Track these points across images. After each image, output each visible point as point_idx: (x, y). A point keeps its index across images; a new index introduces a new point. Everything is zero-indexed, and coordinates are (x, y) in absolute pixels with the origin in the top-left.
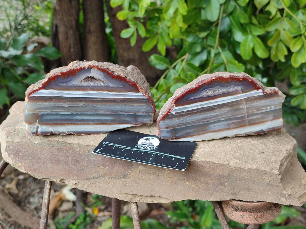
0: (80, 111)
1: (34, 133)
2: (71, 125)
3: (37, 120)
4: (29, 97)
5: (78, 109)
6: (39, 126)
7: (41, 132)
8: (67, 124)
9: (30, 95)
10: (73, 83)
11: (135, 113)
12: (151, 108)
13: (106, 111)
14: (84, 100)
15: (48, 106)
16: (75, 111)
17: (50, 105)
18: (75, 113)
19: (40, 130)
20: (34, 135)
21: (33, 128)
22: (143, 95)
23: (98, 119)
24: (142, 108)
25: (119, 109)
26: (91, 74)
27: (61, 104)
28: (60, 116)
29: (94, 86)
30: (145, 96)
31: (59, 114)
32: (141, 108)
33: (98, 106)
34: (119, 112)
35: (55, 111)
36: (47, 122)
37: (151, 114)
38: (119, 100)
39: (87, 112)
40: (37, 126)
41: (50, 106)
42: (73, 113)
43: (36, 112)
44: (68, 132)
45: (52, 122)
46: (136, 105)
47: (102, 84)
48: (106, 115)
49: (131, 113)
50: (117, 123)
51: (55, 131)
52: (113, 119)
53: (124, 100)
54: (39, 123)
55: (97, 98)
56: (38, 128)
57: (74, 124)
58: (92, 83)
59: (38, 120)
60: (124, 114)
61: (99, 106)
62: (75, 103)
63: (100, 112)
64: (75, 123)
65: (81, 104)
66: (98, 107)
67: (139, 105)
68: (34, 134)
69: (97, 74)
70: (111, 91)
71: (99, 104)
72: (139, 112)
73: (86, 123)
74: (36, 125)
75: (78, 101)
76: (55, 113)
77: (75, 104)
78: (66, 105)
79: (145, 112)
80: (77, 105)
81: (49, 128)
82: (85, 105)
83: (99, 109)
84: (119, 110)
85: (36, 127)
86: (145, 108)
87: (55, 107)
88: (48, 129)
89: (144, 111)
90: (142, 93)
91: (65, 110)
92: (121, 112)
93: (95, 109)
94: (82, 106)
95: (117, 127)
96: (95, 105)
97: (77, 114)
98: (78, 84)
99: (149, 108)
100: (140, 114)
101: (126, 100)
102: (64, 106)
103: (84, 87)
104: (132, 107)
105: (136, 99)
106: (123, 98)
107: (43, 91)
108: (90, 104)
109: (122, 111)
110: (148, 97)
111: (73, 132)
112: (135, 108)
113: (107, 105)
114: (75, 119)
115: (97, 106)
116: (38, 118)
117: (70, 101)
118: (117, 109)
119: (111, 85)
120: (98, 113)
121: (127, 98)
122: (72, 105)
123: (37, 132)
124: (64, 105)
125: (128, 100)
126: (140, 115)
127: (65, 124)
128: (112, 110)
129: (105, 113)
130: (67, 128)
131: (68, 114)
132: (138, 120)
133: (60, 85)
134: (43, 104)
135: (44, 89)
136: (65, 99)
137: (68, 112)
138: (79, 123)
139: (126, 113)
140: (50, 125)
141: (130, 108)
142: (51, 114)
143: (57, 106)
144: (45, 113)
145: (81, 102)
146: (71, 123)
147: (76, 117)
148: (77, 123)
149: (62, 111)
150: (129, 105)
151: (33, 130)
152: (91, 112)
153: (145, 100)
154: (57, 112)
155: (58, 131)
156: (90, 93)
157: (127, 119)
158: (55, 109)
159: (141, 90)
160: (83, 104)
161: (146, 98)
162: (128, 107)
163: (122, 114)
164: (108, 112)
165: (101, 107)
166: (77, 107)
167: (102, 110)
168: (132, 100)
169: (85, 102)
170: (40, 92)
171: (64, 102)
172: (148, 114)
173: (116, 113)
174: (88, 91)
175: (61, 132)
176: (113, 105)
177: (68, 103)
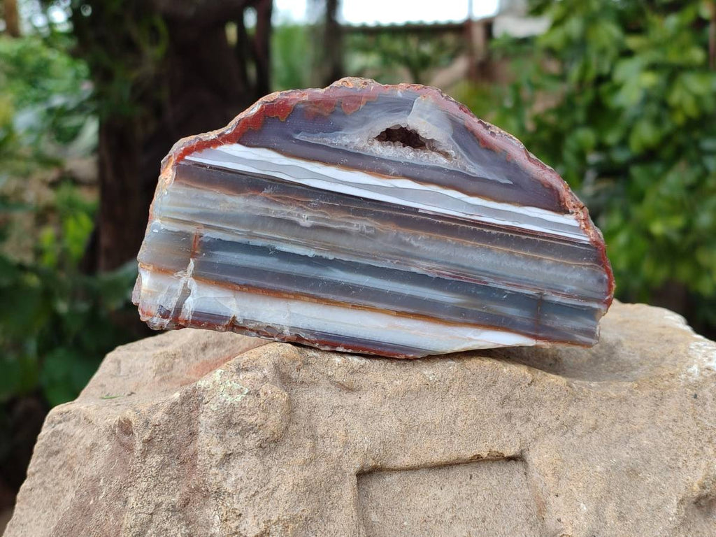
0: (350, 252)
1: (169, 312)
2: (310, 301)
3: (192, 261)
4: (182, 163)
5: (344, 242)
6: (193, 285)
7: (195, 314)
8: (297, 296)
9: (187, 158)
10: (346, 140)
11: (540, 294)
12: (601, 281)
13: (442, 266)
14: (371, 212)
15: (239, 211)
16: (334, 249)
17: (248, 207)
18: (331, 257)
19: (190, 305)
20: (167, 321)
21: (170, 291)
22: (576, 224)
23: (408, 292)
24: (568, 277)
25: (489, 269)
26: (409, 117)
27: (289, 214)
28: (276, 260)
29: (415, 162)
30: (586, 232)
31: (273, 249)
32: (564, 275)
33: (416, 240)
34: (486, 279)
35: (261, 237)
36: (223, 276)
37: (596, 306)
38: (494, 232)
39: (375, 259)
40: (186, 285)
41: (250, 211)
42: (325, 255)
43: (191, 229)
44: (292, 328)
45: (242, 280)
46: (548, 259)
47: (442, 162)
49: (527, 288)
50: (472, 321)
51: (247, 315)
52: (464, 304)
53: (510, 234)
54: (196, 276)
55: (418, 209)
56: (186, 293)
57: (320, 300)
58: (407, 154)
59: (195, 263)
60: (503, 287)
61: (420, 242)
62: (338, 217)
63: (419, 268)
64: (323, 295)
65: (359, 224)
66: (416, 244)
67: (561, 263)
68: (168, 318)
69: (429, 120)
70: (470, 194)
71: (423, 235)
72: (557, 291)
73: (362, 302)
74: (182, 281)
75: (348, 210)
76: (259, 243)
77: (338, 220)
78: (305, 218)
79: (576, 292)
80: (343, 226)
81: (227, 299)
82: (372, 232)
83: (417, 253)
84: (487, 272)
85: (179, 287)
86: (577, 276)
87: (263, 221)
88: (222, 302)
89: (574, 288)
90: (573, 217)
91: (298, 237)
92: (495, 279)
93: (403, 254)
94: (361, 234)
95: (470, 339)
96: (407, 235)
97: (336, 264)
98: (361, 146)
99: (591, 281)
100: (557, 299)
101: (514, 235)
102: (296, 219)
103: (381, 159)
104: (535, 268)
105: (551, 239)
106: (507, 226)
107: (236, 149)
108: (391, 229)
109: (497, 277)
110: (593, 239)
111: (312, 332)
112: (545, 271)
113: (449, 243)
114: (329, 281)
115: (413, 242)
116: (193, 255)
117: (322, 206)
118: (482, 267)
119: (474, 169)
120: (413, 269)
121: (520, 228)
122: (328, 220)
123: (178, 310)
124: (299, 216)
125: (524, 237)
126: (559, 305)
127: (287, 296)
128: (463, 267)
129: (437, 276)
130: (293, 311)
131: (306, 256)
132: (548, 325)
133: (297, 137)
134: (227, 202)
135: (239, 142)
136: (306, 197)
137: (308, 246)
138: (339, 300)
139: (510, 288)
140: (235, 290)
141: (525, 268)
142: (244, 245)
143: (274, 216)
144: (223, 239)
145: (359, 217)
146: (307, 295)
147: (332, 271)
148: (331, 297)
149: (288, 242)
150: (526, 257)
151: (167, 300)
152: (389, 261)
153: (584, 248)
154: (268, 239)
155: (259, 318)
156: (398, 187)
157: (511, 311)
158: (263, 228)
159: (574, 207)
160: (367, 227)
161: (588, 240)
162: (520, 264)
163: (495, 286)
164: (446, 274)
165: (426, 248)
166: (342, 232)
167: (427, 260)
168: (539, 239)
169: (372, 217)
170: (225, 151)
171: (301, 207)
172: (587, 304)
173: (475, 281)
174: (390, 178)
175: (268, 327)
176: (469, 246)
177: (315, 211)
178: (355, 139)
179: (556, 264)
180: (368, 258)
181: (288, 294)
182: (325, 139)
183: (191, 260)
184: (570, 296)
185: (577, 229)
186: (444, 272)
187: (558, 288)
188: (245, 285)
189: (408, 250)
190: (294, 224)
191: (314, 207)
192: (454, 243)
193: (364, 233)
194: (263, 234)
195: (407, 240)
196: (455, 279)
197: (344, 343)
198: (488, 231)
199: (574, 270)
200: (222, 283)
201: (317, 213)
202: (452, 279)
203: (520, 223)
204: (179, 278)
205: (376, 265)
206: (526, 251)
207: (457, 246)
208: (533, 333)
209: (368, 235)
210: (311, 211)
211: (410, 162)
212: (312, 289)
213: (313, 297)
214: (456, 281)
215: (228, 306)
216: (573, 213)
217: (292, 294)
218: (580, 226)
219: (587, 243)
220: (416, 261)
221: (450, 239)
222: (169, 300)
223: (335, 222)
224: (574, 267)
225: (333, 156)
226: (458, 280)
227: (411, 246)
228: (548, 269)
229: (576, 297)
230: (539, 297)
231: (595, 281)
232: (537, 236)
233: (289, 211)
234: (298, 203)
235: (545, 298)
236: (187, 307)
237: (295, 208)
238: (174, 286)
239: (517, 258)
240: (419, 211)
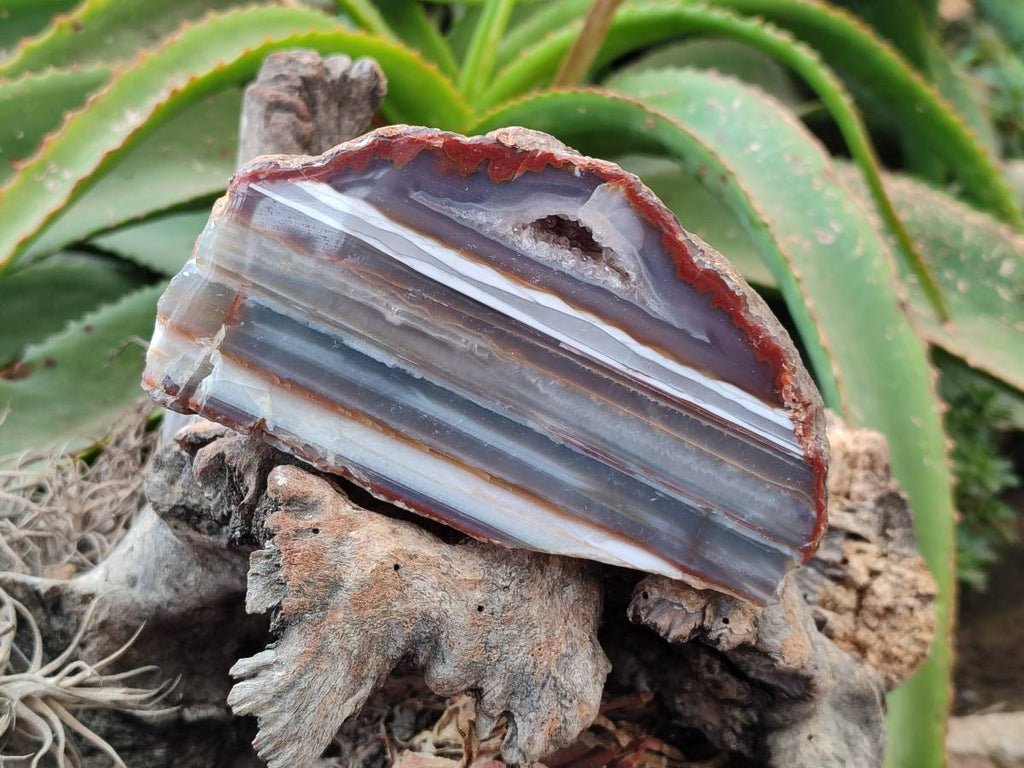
0: (446, 376)
1: (177, 387)
2: (373, 427)
3: (223, 329)
5: (442, 360)
6: (218, 361)
7: (211, 400)
8: (356, 415)
9: (253, 185)
10: (482, 218)
11: (707, 510)
12: (804, 517)
13: (573, 432)
14: (490, 327)
15: (306, 277)
16: (425, 365)
17: (319, 276)
18: (418, 375)
19: (207, 387)
20: (171, 399)
21: (185, 360)
22: (790, 426)
23: (514, 454)
24: (757, 499)
25: (641, 454)
26: (582, 208)
27: (374, 299)
28: (339, 357)
29: (574, 274)
30: (800, 442)
31: (340, 342)
32: (752, 494)
33: (545, 385)
34: (632, 467)
35: (327, 321)
36: (262, 360)
37: (786, 550)
38: (662, 404)
39: (480, 394)
40: (208, 357)
41: (320, 281)
42: (409, 370)
43: (233, 285)
44: (339, 457)
45: (286, 373)
46: (733, 465)
47: (615, 283)
48: (562, 452)
49: (689, 497)
50: (596, 520)
51: (280, 422)
52: (590, 493)
53: (685, 413)
54: (224, 350)
55: (559, 342)
56: (206, 369)
57: (387, 429)
58: (567, 260)
59: (227, 332)
60: (654, 485)
61: (550, 389)
62: (441, 322)
63: (539, 424)
64: (394, 424)
65: (467, 340)
66: (543, 391)
67: (752, 476)
68: (174, 394)
69: (612, 220)
70: (643, 340)
71: (556, 381)
72: (733, 512)
73: (446, 449)
74: (205, 352)
75: (458, 316)
76: (323, 328)
77: (442, 328)
78: (395, 312)
79: (762, 524)
80: (444, 337)
81: (260, 393)
82: (485, 355)
83: (542, 402)
84: (638, 458)
85: (198, 358)
86: (771, 501)
87: (335, 300)
88: (252, 395)
89: (761, 516)
90: (789, 414)
91: (378, 334)
92: (646, 470)
93: (521, 398)
94: (468, 354)
95: (587, 544)
96: (532, 373)
97: (423, 386)
98: (502, 232)
99: (789, 515)
100: (731, 525)
101: (692, 416)
102: (382, 309)
103: (524, 258)
104: (708, 471)
105: (746, 437)
106: (684, 401)
107: (323, 191)
108: (513, 361)
109: (649, 469)
110: (811, 454)
111: (365, 470)
112: (723, 480)
113: (590, 402)
114: (407, 407)
115: (540, 386)
116: (228, 320)
117: (422, 301)
118: (631, 448)
119: (657, 306)
120: (530, 424)
121: (703, 410)
122: (426, 323)
123: (191, 388)
124: (387, 306)
125: (706, 423)
126: (731, 534)
127: (342, 410)
128: (604, 440)
129: (562, 442)
130: (346, 434)
131: (383, 364)
132: (707, 556)
133: (415, 195)
134: (291, 261)
135: (329, 181)
136: (405, 282)
137: (390, 351)
138: (413, 437)
139: (665, 490)
140: (272, 382)
141: (695, 468)
142: (300, 325)
143: (351, 297)
144: (274, 309)
145: (472, 331)
146: (372, 418)
147: (414, 394)
148: (404, 429)
149: (362, 337)
150: (700, 453)
151: (178, 371)
152: (498, 403)
153: (792, 464)
154: (335, 326)
155: (297, 431)
156: (538, 303)
157: (658, 523)
158: (333, 308)
159: (794, 401)
160: (479, 347)
161: (802, 453)
162: (689, 460)
163: (643, 480)
164: (577, 443)
165: (557, 399)
166: (442, 344)
167: (554, 416)
168: (726, 432)
169: (491, 336)
170: (306, 189)
171: (394, 294)
172: (775, 545)
173: (615, 464)
174: (530, 288)
175: (306, 445)
176: (620, 413)
177: (411, 305)
178: (495, 219)
179: (745, 476)
180: (470, 390)
181: (345, 408)
182: (451, 208)
183: (223, 326)
184: (751, 526)
185: (790, 434)
186: (573, 441)
187: (736, 509)
188: (289, 380)
189: (530, 395)
190: (377, 315)
191: (411, 300)
192: (599, 404)
193: (473, 354)
194: (331, 317)
195: (533, 381)
196: (587, 454)
197: (406, 496)
198: (653, 400)
199: (769, 491)
200: (258, 370)
201: (413, 308)
202: (583, 453)
203: (706, 402)
204: (202, 346)
205: (479, 404)
206: (703, 445)
207: (603, 408)
208: (681, 563)
209: (478, 358)
210: (404, 303)
211: (567, 272)
212: (380, 411)
213: (379, 422)
214: (588, 458)
215: (258, 402)
216: (789, 408)
217: (350, 411)
218: (795, 430)
219: (798, 457)
220: (538, 415)
221: (594, 397)
222: (180, 371)
223: (435, 328)
224: (768, 487)
225: (459, 236)
226: (592, 457)
227: (537, 390)
228: (729, 478)
229: (759, 530)
230: (705, 514)
231: (795, 515)
232: (725, 427)
233: (375, 295)
234: (389, 288)
235: (713, 518)
236: (203, 389)
237: (384, 294)
238: (192, 355)
239: (686, 450)
240: (561, 345)
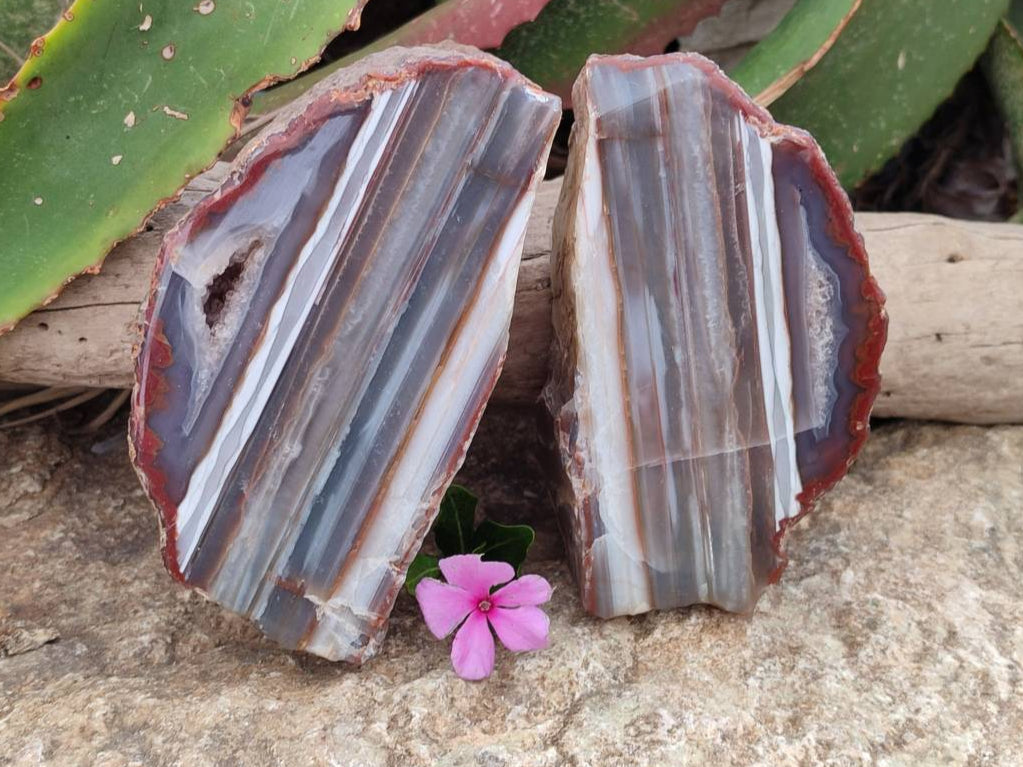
0: (347, 405)
1: (362, 636)
2: (396, 469)
3: (308, 596)
4: (187, 577)
5: (333, 410)
6: (337, 601)
7: (372, 608)
8: (385, 484)
9: (182, 570)
10: (205, 374)
11: (468, 169)
12: (474, 78)
13: (396, 292)
14: (303, 366)
15: (261, 526)
16: (338, 424)
17: (259, 515)
18: (347, 430)
19: (361, 609)
20: (372, 641)
21: (336, 630)
22: (388, 94)
23: (418, 344)
24: (458, 123)
25: (418, 230)
26: (194, 285)
27: (279, 467)
28: (332, 498)
29: (253, 292)
30: (403, 83)
31: (318, 498)
32: (452, 128)
33: (354, 317)
34: (429, 238)
35: (300, 509)
36: (336, 564)
37: (506, 94)
38: (370, 211)
39: (364, 376)
40: (334, 610)
41: (264, 514)
42: (343, 437)
43: (269, 588)
44: (423, 498)
45: (347, 544)
46: (426, 145)
47: (260, 255)
48: (416, 303)
49: (455, 187)
51: (391, 549)
52: (454, 276)
53: (378, 191)
54: (328, 597)
55: (314, 305)
56: (346, 610)
57: (398, 456)
58: (241, 298)
59: (311, 594)
60: (446, 218)
61: (356, 314)
62: (299, 409)
63: (391, 322)
64: (393, 451)
65: (315, 386)
66: (359, 319)
67: (435, 128)
68: (368, 639)
69: (204, 258)
70: (312, 230)
71: (350, 307)
72: (470, 146)
73: (414, 405)
74: (328, 613)
75: (294, 393)
76: (306, 512)
77: (304, 409)
78: (291, 449)
79: (480, 118)
80: (312, 406)
81: (365, 567)
82: (328, 371)
83: (370, 321)
84: (420, 233)
85: (335, 618)
86: (458, 111)
87: (280, 501)
88: (367, 574)
89: (473, 119)
90: (377, 95)
91: (311, 464)
92: (432, 226)
93: (367, 339)
94: (328, 385)
96: (345, 327)
97: (358, 424)
98: (216, 356)
99: (471, 93)
100: (482, 146)
101: (381, 183)
102: (287, 462)
103: (239, 336)
104: (431, 169)
105: (399, 135)
106: (367, 192)
107: (185, 511)
108: (333, 345)
109: (430, 224)
110: (414, 74)
111: (435, 476)
112: (439, 156)
113: (369, 276)
114: (377, 441)
115: (355, 322)
116: (301, 593)
117: (280, 426)
118: (412, 241)
119: (280, 217)
120: (391, 330)
121: (375, 174)
122: (300, 423)
124: (286, 456)
125: (387, 172)
126: (490, 147)
127: (380, 497)
128: (404, 264)
129: (407, 302)
130: (402, 493)
131: (338, 460)
132: (512, 169)
133: (186, 432)
134: (246, 539)
135: (177, 504)
136: (264, 440)
137: (326, 454)
138: (404, 433)
139: (450, 207)
140: (355, 556)
141: (428, 181)
142: (303, 531)
143: (278, 487)
144: (290, 554)
145: (306, 381)
146: (388, 470)
147: (365, 433)
148: (397, 442)
149: (313, 479)
150: (415, 177)
151: (346, 636)
152: (372, 359)
153: (424, 90)
154: (305, 499)
155: (400, 534)
156: (280, 324)
157: (481, 213)
158: (289, 503)
159: (366, 89)
160: (320, 376)
161: (413, 82)
162: (422, 186)
163: (441, 229)
164: (407, 288)
165: (367, 306)
166: (319, 408)
167: (383, 309)
168: (395, 153)
169: (311, 364)
170: (183, 525)
171: (275, 451)
172: (500, 106)
173: (426, 256)
174: (265, 332)
175: (413, 526)
176: (379, 249)
177: (284, 434)
178: (207, 361)
179: (436, 135)
180: (361, 383)
181: (379, 493)
182: (197, 400)
183: (306, 596)
184: (482, 128)
185: (396, 95)
186: (405, 291)
187: (467, 143)
188: (354, 542)
189: (364, 331)
190: (293, 465)
191: (280, 435)
192: (371, 268)
193: (327, 381)
194: (296, 505)
195: (350, 328)
196: (418, 280)
197: (460, 440)
198: (366, 220)
199: (449, 113)
200: (344, 567)
201: (287, 433)
202: (416, 284)
203: (367, 173)
204: (324, 614)
205: (373, 375)
206: (406, 174)
207: (374, 265)
208: (518, 192)
209: (330, 376)
210: (283, 442)
211: (251, 298)
212: (380, 463)
213: (391, 464)
214: (421, 278)
215: (374, 569)
216: (372, 95)
217: (380, 489)
218: (392, 89)
219: (418, 85)
220: (382, 323)
221: (364, 273)
222: (347, 633)
223: (305, 414)
224: (445, 113)
225: (221, 395)
226: (418, 277)
227: (360, 325)
228: (437, 149)
229: (487, 121)
230: (472, 172)
231: (472, 87)
232: (390, 154)
233: (275, 467)
234: (269, 454)
235: (477, 163)
236: (364, 614)
237: (275, 458)
238: (332, 624)
239: (412, 189)
240: (318, 303)
